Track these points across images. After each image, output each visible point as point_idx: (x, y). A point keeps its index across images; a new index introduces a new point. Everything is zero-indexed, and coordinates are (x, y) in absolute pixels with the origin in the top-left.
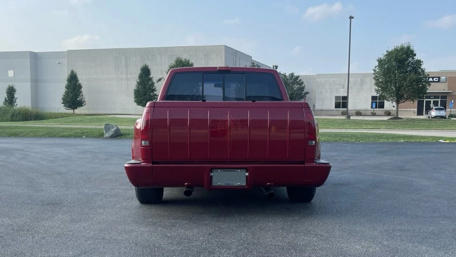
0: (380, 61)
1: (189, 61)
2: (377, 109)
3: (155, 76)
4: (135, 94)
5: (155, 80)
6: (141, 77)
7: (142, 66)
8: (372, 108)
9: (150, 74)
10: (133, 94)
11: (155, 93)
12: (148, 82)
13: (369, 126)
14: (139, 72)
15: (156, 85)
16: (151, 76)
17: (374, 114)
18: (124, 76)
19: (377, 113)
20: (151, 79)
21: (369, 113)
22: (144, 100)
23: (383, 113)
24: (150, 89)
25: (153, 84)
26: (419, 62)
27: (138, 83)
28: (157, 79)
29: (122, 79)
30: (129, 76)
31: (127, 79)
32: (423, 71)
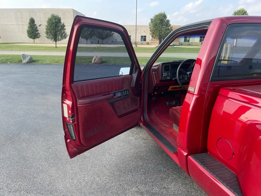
0: (152, 20)
1: (58, 16)
2: (143, 42)
3: (37, 23)
4: (28, 32)
5: (37, 25)
6: (30, 23)
7: (30, 18)
8: (141, 41)
9: (35, 22)
10: (27, 33)
11: (38, 32)
12: (34, 26)
13: (149, 51)
14: (28, 21)
15: (38, 28)
16: (35, 23)
17: (142, 44)
18: (21, 23)
19: (144, 43)
20: (35, 25)
21: (140, 43)
22: (33, 35)
23: (146, 43)
24: (35, 30)
25: (37, 28)
26: (168, 21)
27: (28, 27)
28: (39, 25)
29: (19, 24)
30: (23, 23)
31: (22, 25)
32: (170, 25)
